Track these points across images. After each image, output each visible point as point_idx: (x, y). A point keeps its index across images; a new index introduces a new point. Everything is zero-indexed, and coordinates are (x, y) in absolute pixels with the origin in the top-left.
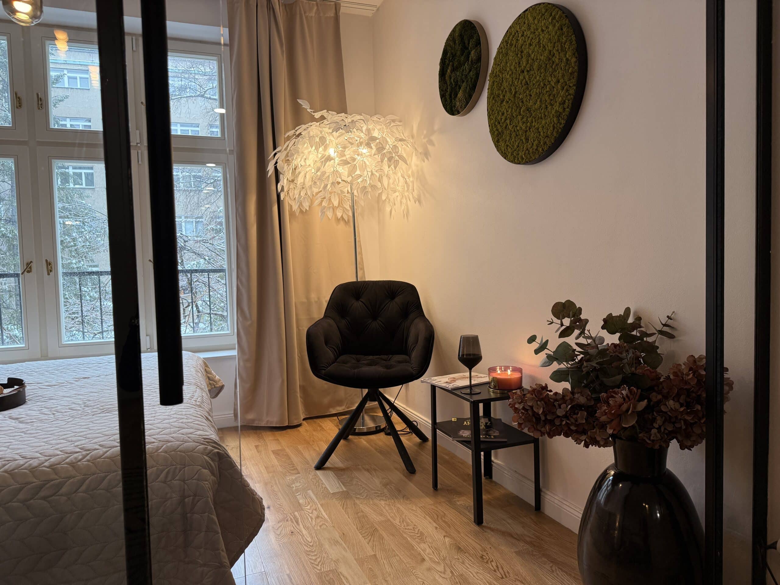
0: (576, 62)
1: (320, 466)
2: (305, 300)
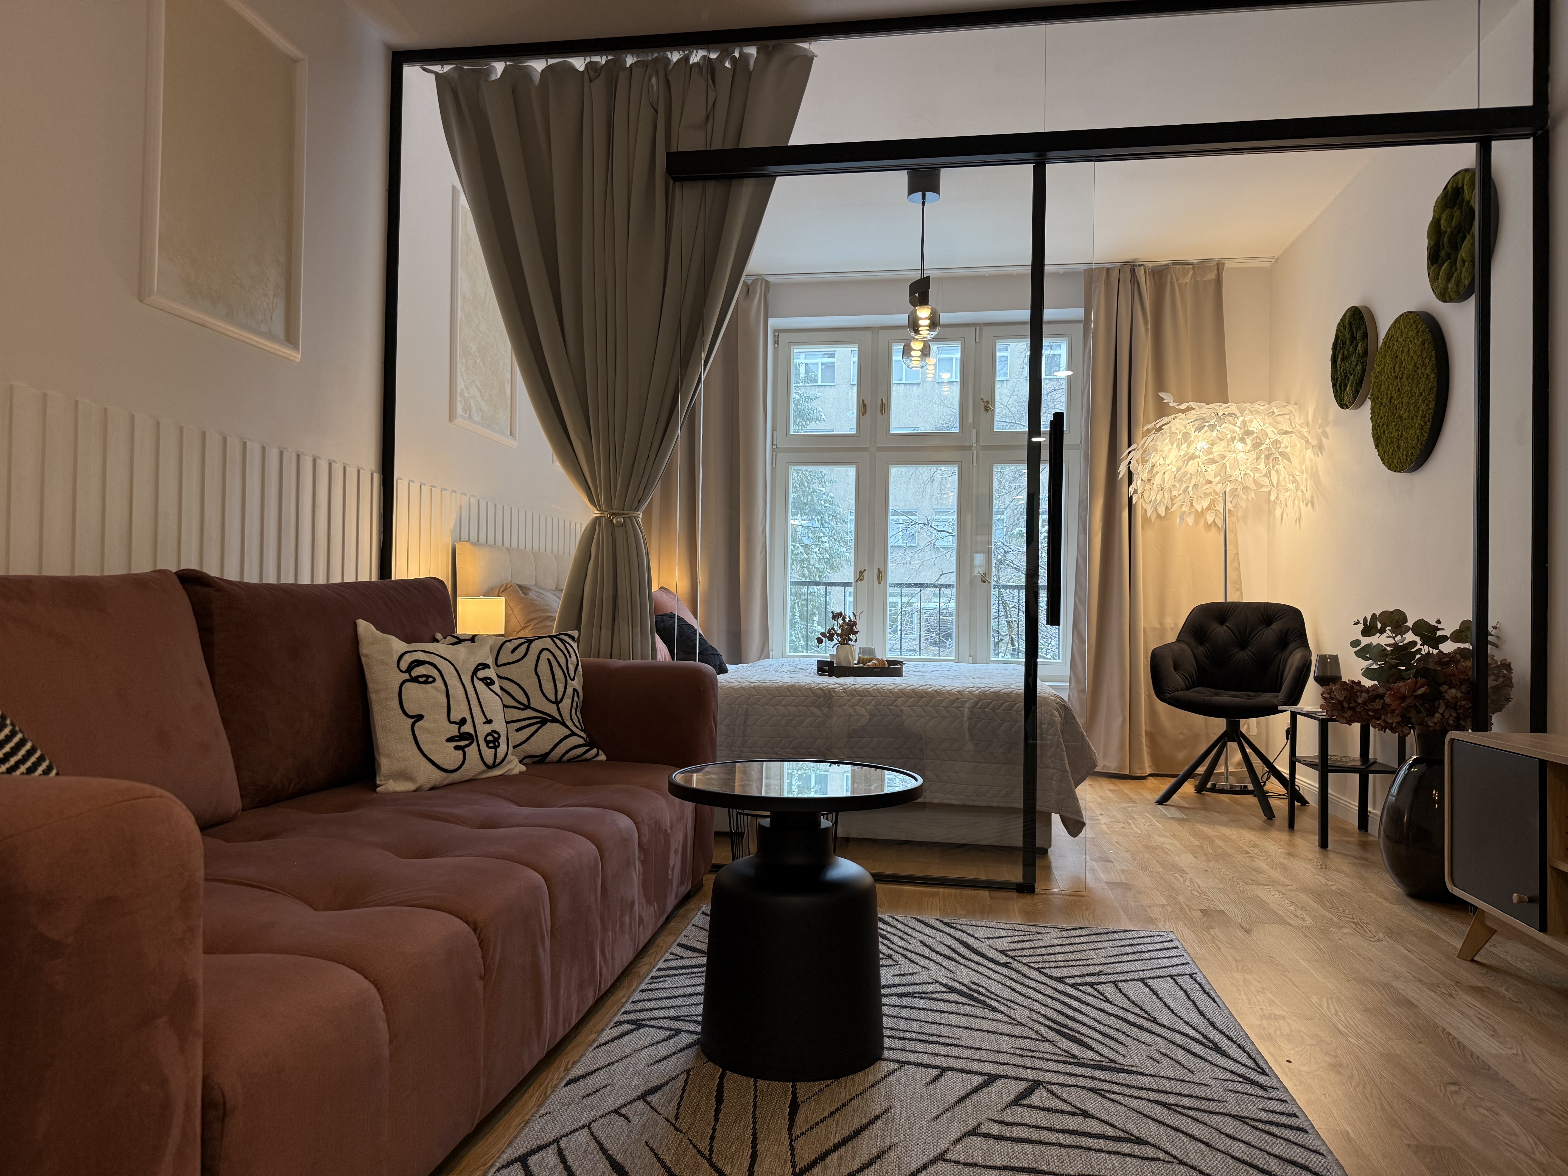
0: (1435, 378)
1: (1163, 800)
2: (1157, 625)
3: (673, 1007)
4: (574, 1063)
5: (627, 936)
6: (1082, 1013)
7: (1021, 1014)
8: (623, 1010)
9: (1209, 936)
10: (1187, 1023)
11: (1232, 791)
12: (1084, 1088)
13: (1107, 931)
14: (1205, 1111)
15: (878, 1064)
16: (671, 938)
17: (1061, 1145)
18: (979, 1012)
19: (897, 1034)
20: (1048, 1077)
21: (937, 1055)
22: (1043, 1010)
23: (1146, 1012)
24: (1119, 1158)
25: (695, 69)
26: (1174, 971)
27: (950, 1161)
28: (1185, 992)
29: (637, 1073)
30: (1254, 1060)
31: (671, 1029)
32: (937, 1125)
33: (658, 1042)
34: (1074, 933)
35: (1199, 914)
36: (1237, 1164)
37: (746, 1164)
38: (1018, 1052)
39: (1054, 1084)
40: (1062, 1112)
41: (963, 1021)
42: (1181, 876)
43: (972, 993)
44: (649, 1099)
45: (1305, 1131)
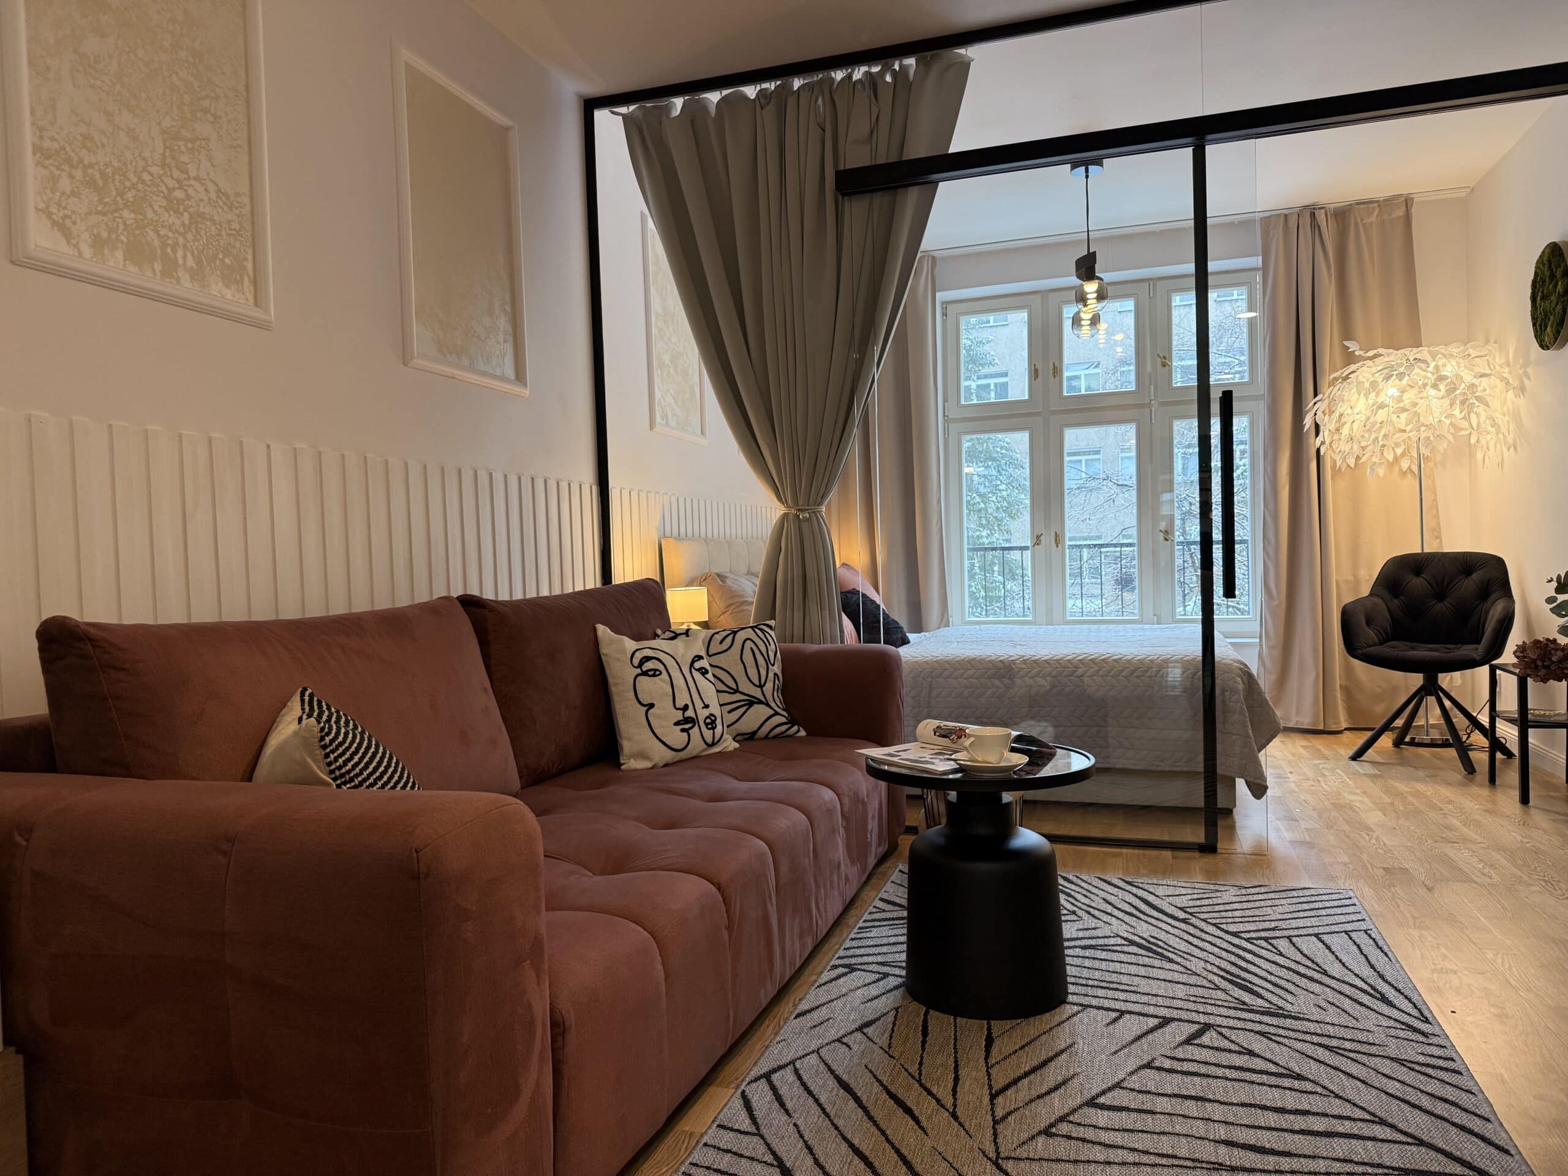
1: (1356, 757)
3: (879, 954)
4: (800, 1000)
5: (836, 893)
6: (1255, 965)
7: (1197, 966)
8: (837, 956)
9: (1389, 894)
10: (1357, 975)
11: (1432, 745)
12: (1252, 1031)
13: (1285, 888)
14: (1365, 1054)
15: (1063, 1006)
16: (873, 893)
17: (1227, 1079)
18: (1157, 963)
19: (1081, 981)
20: (1219, 1021)
21: (1117, 1000)
22: (1217, 962)
23: (1318, 965)
24: (1279, 1090)
25: (859, 86)
26: (1349, 927)
27: (1127, 1088)
28: (1358, 946)
29: (853, 1009)
30: (1419, 1010)
31: (879, 973)
32: (1116, 1059)
33: (869, 984)
34: (1253, 891)
35: (1382, 872)
36: (1390, 1099)
37: (950, 1085)
38: (1192, 999)
39: (1224, 1027)
40: (1230, 1051)
41: (1142, 971)
42: (1368, 835)
43: (1151, 946)
44: (865, 1031)
45: (1460, 1073)
